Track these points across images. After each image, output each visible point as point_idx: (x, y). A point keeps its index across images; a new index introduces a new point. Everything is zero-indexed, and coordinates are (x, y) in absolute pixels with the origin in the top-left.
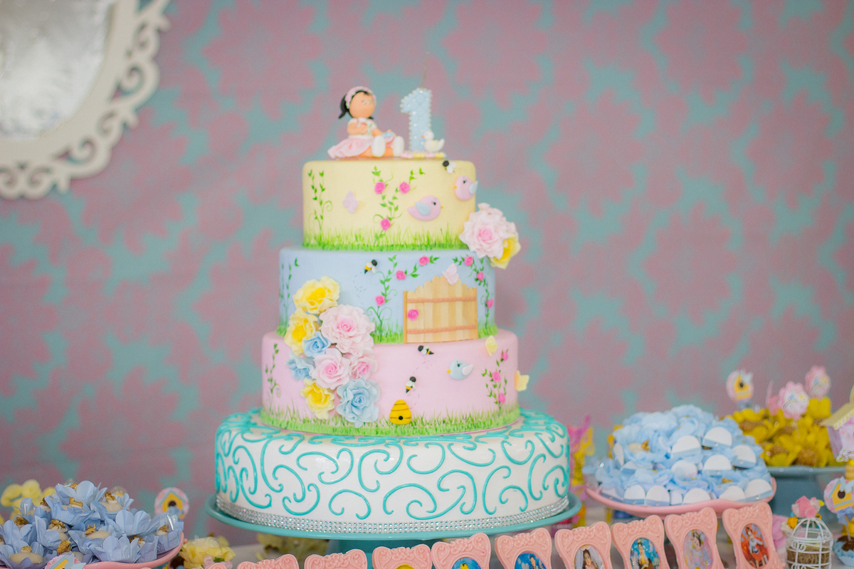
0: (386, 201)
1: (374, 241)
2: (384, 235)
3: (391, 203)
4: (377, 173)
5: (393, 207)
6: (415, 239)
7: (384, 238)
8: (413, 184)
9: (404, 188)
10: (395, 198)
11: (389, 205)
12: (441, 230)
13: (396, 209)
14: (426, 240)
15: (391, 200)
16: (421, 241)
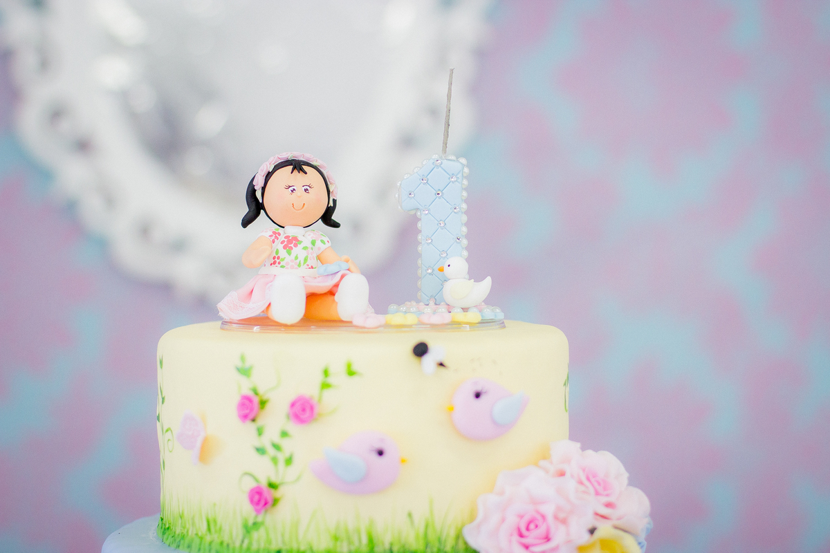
0: (265, 442)
1: (240, 538)
2: (262, 523)
3: (277, 447)
4: (244, 371)
5: (281, 457)
6: (336, 538)
7: (262, 531)
8: (327, 401)
9: (303, 411)
10: (284, 434)
11: (271, 451)
12: (410, 515)
13: (289, 461)
14: (365, 540)
15: (277, 440)
16: (350, 542)
